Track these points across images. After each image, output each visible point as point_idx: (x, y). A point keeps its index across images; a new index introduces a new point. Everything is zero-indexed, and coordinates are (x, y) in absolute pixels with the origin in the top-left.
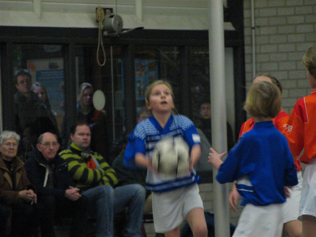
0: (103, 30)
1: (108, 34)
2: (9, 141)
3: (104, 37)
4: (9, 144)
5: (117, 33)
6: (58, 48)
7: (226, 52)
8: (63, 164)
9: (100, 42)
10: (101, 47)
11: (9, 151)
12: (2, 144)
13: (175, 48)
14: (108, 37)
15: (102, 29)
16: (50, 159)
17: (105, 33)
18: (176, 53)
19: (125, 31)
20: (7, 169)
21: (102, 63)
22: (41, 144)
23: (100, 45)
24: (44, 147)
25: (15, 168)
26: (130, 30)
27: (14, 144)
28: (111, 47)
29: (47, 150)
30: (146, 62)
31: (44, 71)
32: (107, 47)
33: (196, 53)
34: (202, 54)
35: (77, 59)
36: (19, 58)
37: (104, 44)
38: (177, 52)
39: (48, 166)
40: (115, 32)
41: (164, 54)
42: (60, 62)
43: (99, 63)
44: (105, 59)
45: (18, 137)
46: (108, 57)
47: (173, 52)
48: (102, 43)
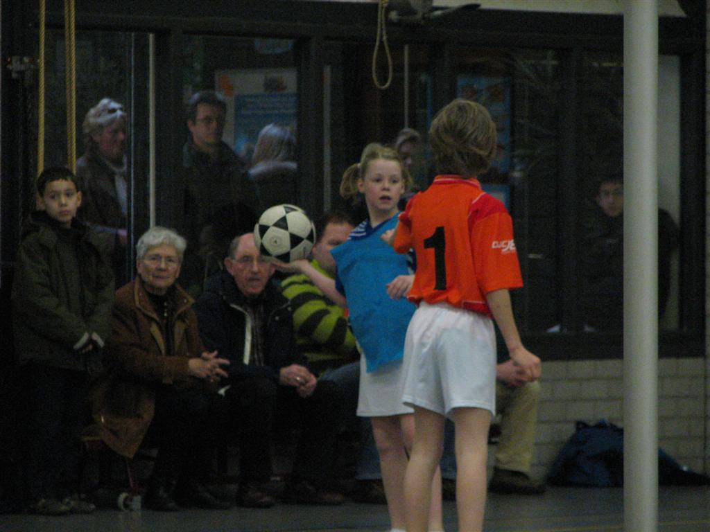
0: (389, 9)
1: (399, 17)
2: (157, 251)
3: (389, 23)
4: (157, 258)
5: (419, 16)
6: (286, 46)
7: (661, 65)
8: (284, 306)
9: (382, 36)
10: (382, 47)
11: (157, 273)
12: (143, 258)
13: (550, 53)
14: (398, 24)
15: (385, 5)
16: (253, 295)
17: (393, 15)
18: (550, 62)
19: (438, 13)
20: (154, 316)
21: (384, 81)
22: (233, 258)
23: (381, 42)
24: (240, 266)
25: (174, 310)
26: (448, 10)
27: (169, 259)
28: (406, 48)
29: (246, 274)
30: (483, 83)
31: (251, 96)
32: (396, 47)
33: (596, 64)
34: (611, 67)
35: (327, 70)
36: (198, 66)
37: (388, 40)
38: (554, 62)
39: (249, 310)
40: (414, 13)
41: (524, 65)
42: (289, 78)
43: (377, 83)
44: (391, 75)
45: (181, 243)
46: (399, 68)
47: (544, 62)
48: (385, 38)
